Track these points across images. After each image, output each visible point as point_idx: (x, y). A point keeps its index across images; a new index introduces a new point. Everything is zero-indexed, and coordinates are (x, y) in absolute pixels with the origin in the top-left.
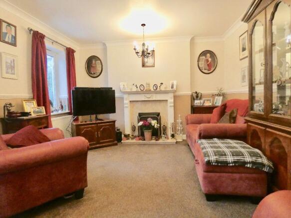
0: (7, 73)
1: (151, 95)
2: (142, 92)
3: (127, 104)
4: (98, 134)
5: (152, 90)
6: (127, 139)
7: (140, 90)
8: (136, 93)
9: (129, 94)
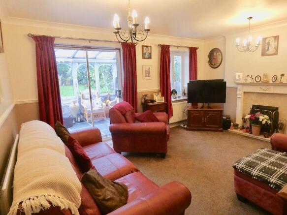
0: (146, 76)
1: (268, 87)
2: (257, 84)
3: (240, 95)
4: (204, 119)
5: (271, 82)
6: (235, 129)
7: (255, 82)
8: (251, 84)
9: (243, 85)
